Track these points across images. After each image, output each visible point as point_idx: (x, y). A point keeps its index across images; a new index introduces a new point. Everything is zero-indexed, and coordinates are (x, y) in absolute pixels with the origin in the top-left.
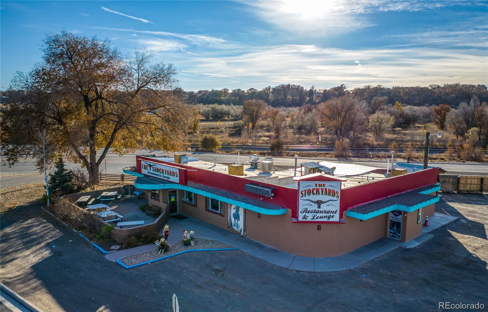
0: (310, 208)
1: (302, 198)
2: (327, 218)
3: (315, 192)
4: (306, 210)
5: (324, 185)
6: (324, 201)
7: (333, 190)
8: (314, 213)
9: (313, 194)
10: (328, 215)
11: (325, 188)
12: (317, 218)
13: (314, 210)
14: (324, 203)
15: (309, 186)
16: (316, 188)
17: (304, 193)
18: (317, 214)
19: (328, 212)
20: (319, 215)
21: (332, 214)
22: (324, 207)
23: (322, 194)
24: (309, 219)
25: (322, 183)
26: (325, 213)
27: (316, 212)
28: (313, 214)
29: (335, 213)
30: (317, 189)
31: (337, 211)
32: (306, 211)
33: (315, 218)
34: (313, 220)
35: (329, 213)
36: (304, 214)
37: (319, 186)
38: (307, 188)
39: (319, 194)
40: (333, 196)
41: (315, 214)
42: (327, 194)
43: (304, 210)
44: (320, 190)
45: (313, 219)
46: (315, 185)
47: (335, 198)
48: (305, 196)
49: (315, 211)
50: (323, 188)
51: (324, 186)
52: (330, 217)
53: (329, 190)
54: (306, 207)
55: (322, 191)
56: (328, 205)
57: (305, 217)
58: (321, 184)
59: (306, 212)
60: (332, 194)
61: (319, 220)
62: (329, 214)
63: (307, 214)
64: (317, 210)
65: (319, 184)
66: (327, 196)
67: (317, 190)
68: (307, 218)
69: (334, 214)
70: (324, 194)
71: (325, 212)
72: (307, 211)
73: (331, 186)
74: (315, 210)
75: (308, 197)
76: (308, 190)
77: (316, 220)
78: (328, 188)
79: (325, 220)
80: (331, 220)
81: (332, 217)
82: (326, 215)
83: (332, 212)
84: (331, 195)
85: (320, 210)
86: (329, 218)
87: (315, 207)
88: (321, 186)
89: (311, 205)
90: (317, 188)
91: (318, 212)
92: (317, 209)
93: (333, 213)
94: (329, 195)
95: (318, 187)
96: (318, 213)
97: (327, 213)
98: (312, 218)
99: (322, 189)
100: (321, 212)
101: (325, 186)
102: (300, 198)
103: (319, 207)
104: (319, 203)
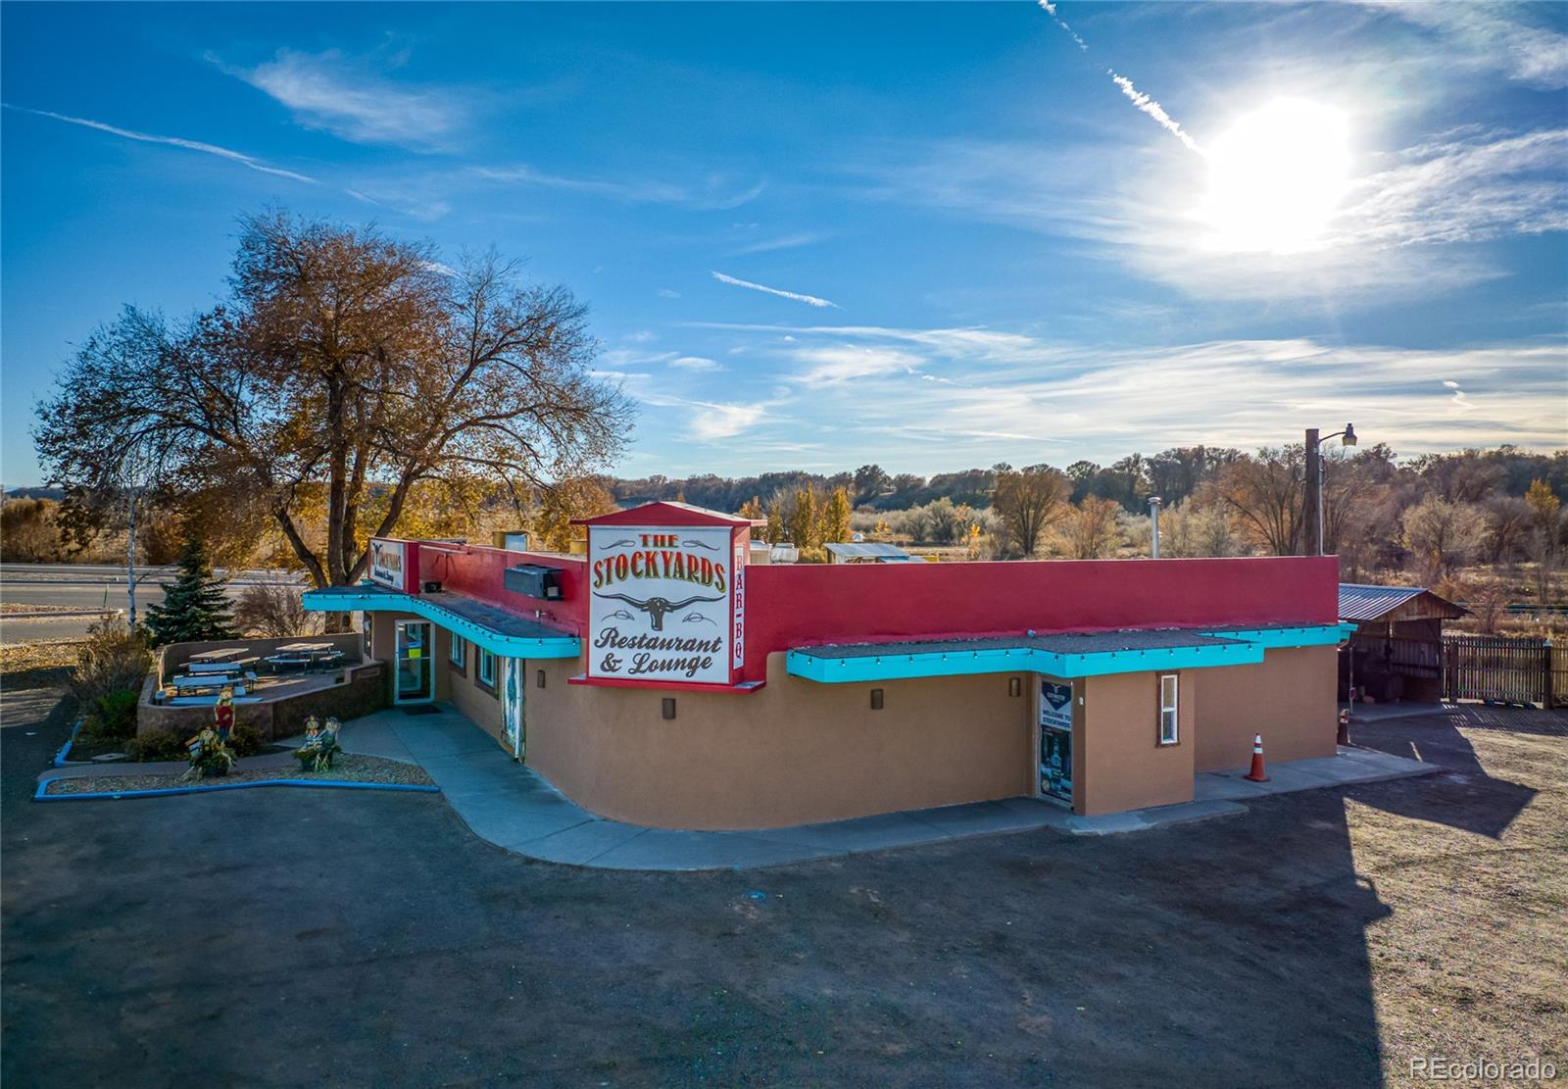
0: (627, 630)
1: (599, 591)
2: (687, 670)
3: (641, 564)
4: (613, 634)
5: (671, 537)
6: (672, 600)
7: (704, 560)
8: (640, 647)
9: (637, 575)
10: (689, 655)
11: (675, 551)
12: (650, 669)
13: (641, 635)
14: (674, 608)
15: (621, 543)
16: (643, 550)
17: (603, 570)
18: (650, 651)
19: (690, 645)
20: (659, 655)
21: (703, 655)
22: (674, 626)
23: (667, 574)
24: (623, 673)
25: (665, 531)
26: (678, 648)
27: (647, 646)
28: (636, 650)
29: (714, 651)
30: (648, 553)
31: (719, 641)
32: (613, 640)
33: (644, 667)
34: (638, 676)
35: (691, 649)
36: (607, 649)
37: (656, 545)
38: (616, 552)
39: (656, 574)
40: (703, 581)
41: (644, 651)
42: (682, 576)
43: (605, 635)
44: (660, 560)
45: (637, 671)
46: (639, 542)
47: (712, 591)
48: (609, 581)
49: (645, 642)
50: (668, 550)
51: (671, 545)
52: (696, 667)
53: (690, 557)
54: (612, 623)
55: (667, 562)
56: (688, 619)
57: (609, 663)
58: (663, 537)
59: (613, 645)
60: (699, 575)
61: (657, 675)
62: (694, 654)
63: (618, 653)
64: (649, 637)
65: (656, 537)
66: (683, 581)
67: (650, 560)
68: (618, 665)
69: (709, 653)
70: (672, 574)
71: (681, 645)
72: (617, 640)
73: (698, 543)
74: (644, 637)
75: (617, 586)
76: (619, 558)
77: (648, 676)
78: (685, 552)
79: (680, 675)
80: (701, 676)
81: (704, 665)
82: (682, 655)
83: (704, 646)
84: (697, 579)
85: (661, 635)
86: (693, 669)
87: (640, 625)
88: (663, 545)
89: (629, 617)
90: (647, 549)
91: (653, 644)
92: (652, 634)
93: (705, 650)
94: (690, 578)
95: (651, 548)
96: (654, 647)
97: (685, 648)
98: (635, 666)
99: (664, 554)
100: (666, 645)
101: (675, 543)
102: (593, 588)
103: (658, 625)
104: (657, 609)
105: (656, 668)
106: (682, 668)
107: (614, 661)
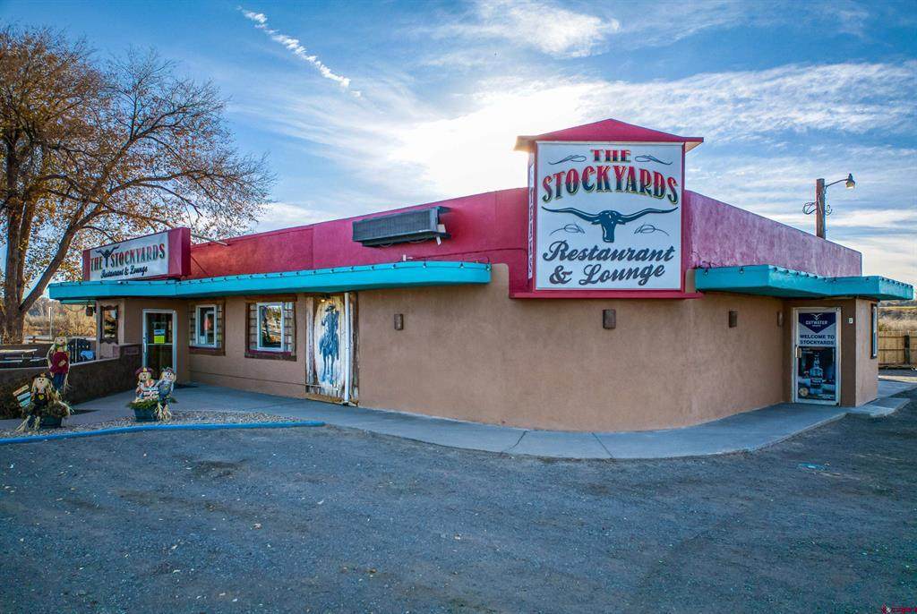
0: (576, 243)
2: (639, 279)
3: (593, 179)
4: (563, 247)
5: (624, 153)
6: (625, 212)
7: (656, 174)
8: (591, 259)
9: (587, 188)
10: (642, 265)
11: (627, 165)
12: (601, 279)
13: (590, 247)
15: (571, 158)
16: (595, 165)
17: (553, 185)
18: (601, 262)
19: (643, 255)
20: (610, 266)
21: (656, 264)
22: (625, 237)
23: (619, 187)
24: (574, 283)
25: (618, 147)
26: (629, 259)
27: (599, 258)
28: (586, 262)
29: (667, 259)
30: (600, 168)
31: (672, 249)
32: (563, 252)
33: (595, 278)
34: (589, 286)
35: (644, 259)
36: (557, 262)
37: (608, 159)
38: (567, 167)
39: (608, 187)
40: (656, 194)
41: (594, 262)
42: (634, 189)
43: (554, 248)
44: (611, 174)
45: (587, 281)
46: (591, 156)
47: (664, 204)
48: (559, 195)
49: (596, 254)
50: (620, 164)
51: (623, 159)
52: (649, 275)
53: (642, 171)
54: (561, 236)
55: (619, 177)
56: (640, 230)
57: (558, 276)
58: (615, 152)
59: (562, 258)
60: (652, 188)
61: (609, 285)
62: (647, 263)
63: (567, 265)
64: (600, 248)
65: (608, 152)
66: (635, 195)
67: (602, 174)
68: (568, 277)
69: (662, 262)
70: (624, 186)
71: (632, 255)
72: (567, 253)
73: (650, 158)
74: (596, 248)
75: (567, 201)
76: (570, 172)
77: (600, 286)
78: (638, 167)
79: (632, 284)
80: (653, 283)
81: (657, 273)
82: (634, 264)
83: (656, 255)
84: (649, 192)
86: (646, 277)
87: (592, 236)
88: (615, 159)
89: (579, 230)
90: (599, 164)
91: (603, 256)
92: (603, 246)
93: (658, 259)
94: (642, 191)
95: (603, 163)
96: (605, 258)
97: (637, 258)
98: (586, 278)
99: (616, 168)
100: (617, 256)
101: (628, 158)
102: (540, 203)
105: (608, 278)
106: (635, 277)
107: (564, 273)
